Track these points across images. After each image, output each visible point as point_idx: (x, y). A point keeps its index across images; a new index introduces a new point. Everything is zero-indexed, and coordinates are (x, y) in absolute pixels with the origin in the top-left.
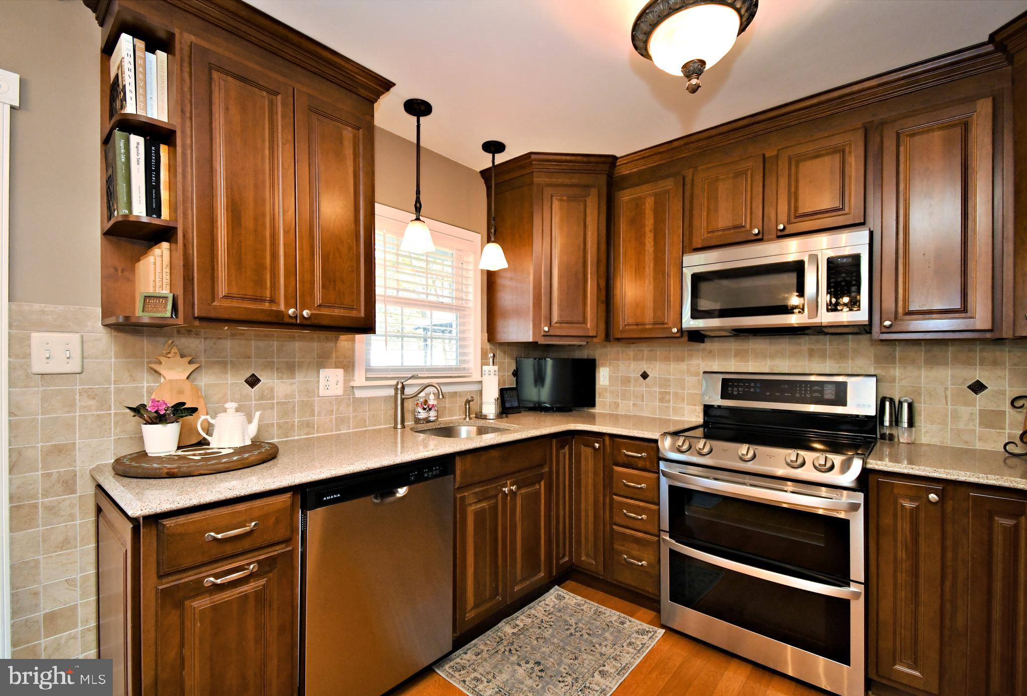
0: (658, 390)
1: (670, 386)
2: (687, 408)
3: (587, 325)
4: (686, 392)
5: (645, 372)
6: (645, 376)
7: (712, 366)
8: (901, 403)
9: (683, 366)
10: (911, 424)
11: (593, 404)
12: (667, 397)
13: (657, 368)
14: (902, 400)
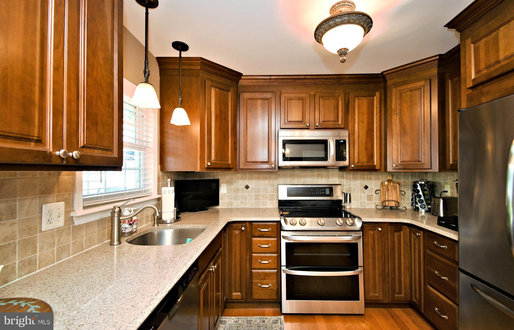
0: (254, 194)
1: (260, 192)
2: (268, 202)
3: (229, 162)
4: (268, 194)
5: (247, 185)
6: (247, 187)
7: (280, 182)
8: (347, 194)
9: (267, 182)
10: (350, 201)
11: (218, 204)
12: (259, 197)
13: (254, 184)
14: (347, 193)
